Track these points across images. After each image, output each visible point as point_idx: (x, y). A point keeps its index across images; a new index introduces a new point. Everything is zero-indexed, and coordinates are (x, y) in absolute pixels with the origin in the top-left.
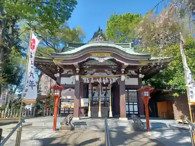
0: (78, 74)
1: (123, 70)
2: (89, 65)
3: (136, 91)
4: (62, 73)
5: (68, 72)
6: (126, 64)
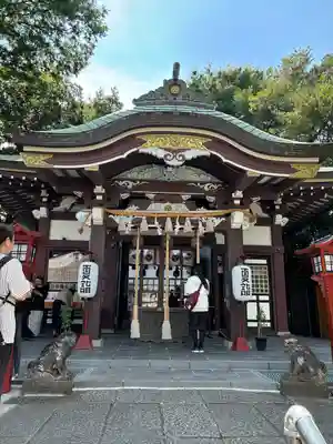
0: (100, 204)
1: (239, 194)
2: (134, 181)
3: (264, 262)
4: (55, 209)
5: (73, 205)
6: (252, 172)
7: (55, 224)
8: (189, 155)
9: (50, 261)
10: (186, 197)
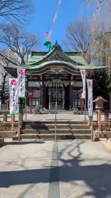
0: (41, 81)
1: (72, 77)
6: (73, 74)
8: (60, 71)
10: (61, 78)
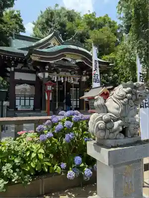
0: (47, 72)
2: (56, 64)
4: (16, 68)
5: (22, 67)
7: (16, 74)
9: (16, 87)
10: (70, 71)
